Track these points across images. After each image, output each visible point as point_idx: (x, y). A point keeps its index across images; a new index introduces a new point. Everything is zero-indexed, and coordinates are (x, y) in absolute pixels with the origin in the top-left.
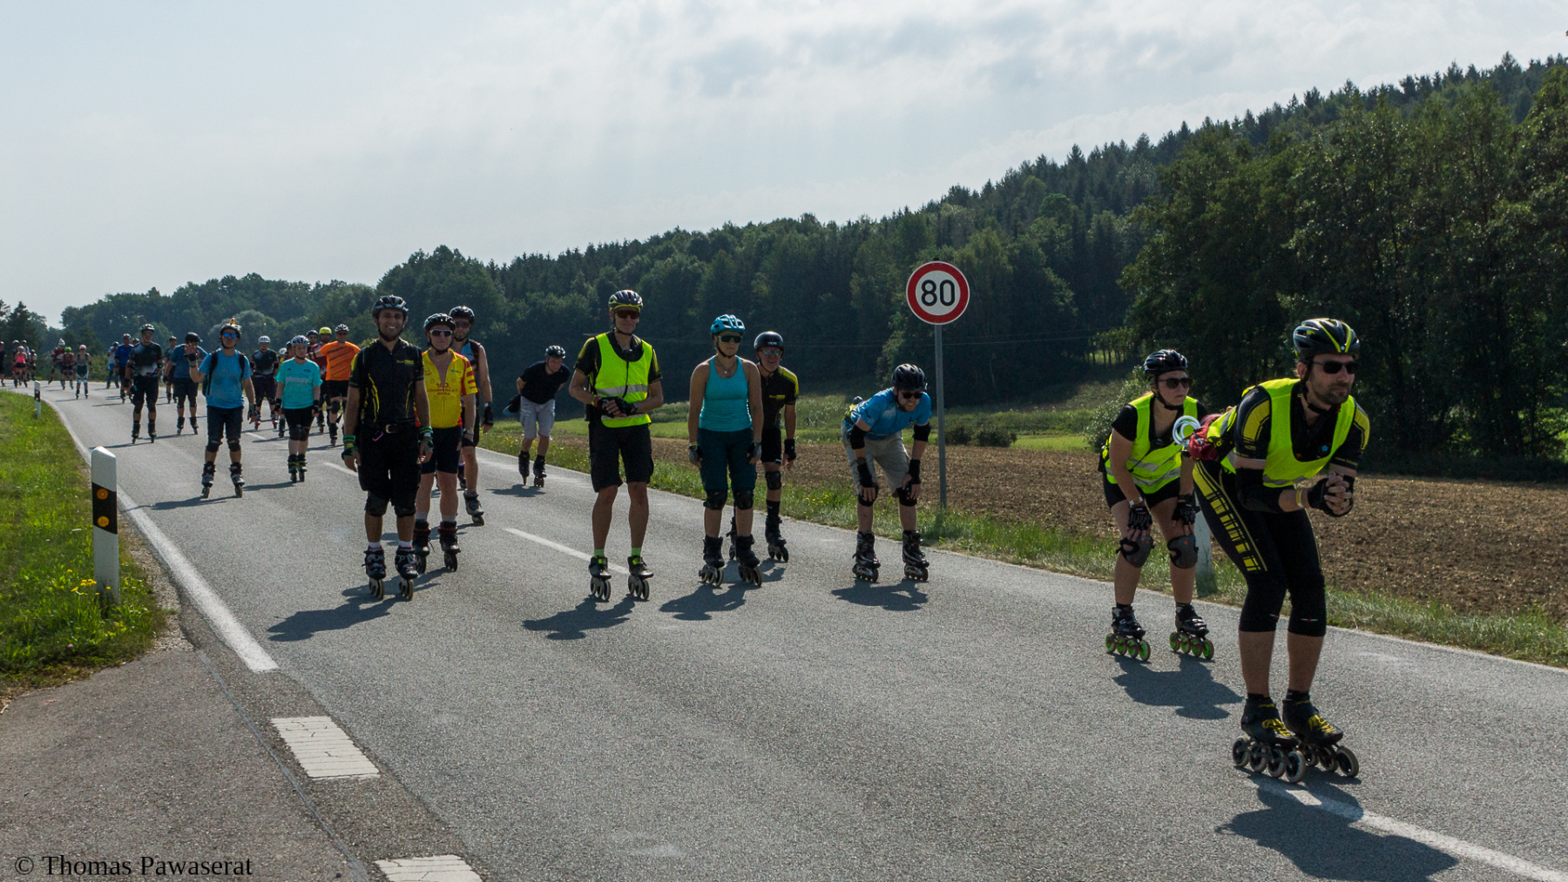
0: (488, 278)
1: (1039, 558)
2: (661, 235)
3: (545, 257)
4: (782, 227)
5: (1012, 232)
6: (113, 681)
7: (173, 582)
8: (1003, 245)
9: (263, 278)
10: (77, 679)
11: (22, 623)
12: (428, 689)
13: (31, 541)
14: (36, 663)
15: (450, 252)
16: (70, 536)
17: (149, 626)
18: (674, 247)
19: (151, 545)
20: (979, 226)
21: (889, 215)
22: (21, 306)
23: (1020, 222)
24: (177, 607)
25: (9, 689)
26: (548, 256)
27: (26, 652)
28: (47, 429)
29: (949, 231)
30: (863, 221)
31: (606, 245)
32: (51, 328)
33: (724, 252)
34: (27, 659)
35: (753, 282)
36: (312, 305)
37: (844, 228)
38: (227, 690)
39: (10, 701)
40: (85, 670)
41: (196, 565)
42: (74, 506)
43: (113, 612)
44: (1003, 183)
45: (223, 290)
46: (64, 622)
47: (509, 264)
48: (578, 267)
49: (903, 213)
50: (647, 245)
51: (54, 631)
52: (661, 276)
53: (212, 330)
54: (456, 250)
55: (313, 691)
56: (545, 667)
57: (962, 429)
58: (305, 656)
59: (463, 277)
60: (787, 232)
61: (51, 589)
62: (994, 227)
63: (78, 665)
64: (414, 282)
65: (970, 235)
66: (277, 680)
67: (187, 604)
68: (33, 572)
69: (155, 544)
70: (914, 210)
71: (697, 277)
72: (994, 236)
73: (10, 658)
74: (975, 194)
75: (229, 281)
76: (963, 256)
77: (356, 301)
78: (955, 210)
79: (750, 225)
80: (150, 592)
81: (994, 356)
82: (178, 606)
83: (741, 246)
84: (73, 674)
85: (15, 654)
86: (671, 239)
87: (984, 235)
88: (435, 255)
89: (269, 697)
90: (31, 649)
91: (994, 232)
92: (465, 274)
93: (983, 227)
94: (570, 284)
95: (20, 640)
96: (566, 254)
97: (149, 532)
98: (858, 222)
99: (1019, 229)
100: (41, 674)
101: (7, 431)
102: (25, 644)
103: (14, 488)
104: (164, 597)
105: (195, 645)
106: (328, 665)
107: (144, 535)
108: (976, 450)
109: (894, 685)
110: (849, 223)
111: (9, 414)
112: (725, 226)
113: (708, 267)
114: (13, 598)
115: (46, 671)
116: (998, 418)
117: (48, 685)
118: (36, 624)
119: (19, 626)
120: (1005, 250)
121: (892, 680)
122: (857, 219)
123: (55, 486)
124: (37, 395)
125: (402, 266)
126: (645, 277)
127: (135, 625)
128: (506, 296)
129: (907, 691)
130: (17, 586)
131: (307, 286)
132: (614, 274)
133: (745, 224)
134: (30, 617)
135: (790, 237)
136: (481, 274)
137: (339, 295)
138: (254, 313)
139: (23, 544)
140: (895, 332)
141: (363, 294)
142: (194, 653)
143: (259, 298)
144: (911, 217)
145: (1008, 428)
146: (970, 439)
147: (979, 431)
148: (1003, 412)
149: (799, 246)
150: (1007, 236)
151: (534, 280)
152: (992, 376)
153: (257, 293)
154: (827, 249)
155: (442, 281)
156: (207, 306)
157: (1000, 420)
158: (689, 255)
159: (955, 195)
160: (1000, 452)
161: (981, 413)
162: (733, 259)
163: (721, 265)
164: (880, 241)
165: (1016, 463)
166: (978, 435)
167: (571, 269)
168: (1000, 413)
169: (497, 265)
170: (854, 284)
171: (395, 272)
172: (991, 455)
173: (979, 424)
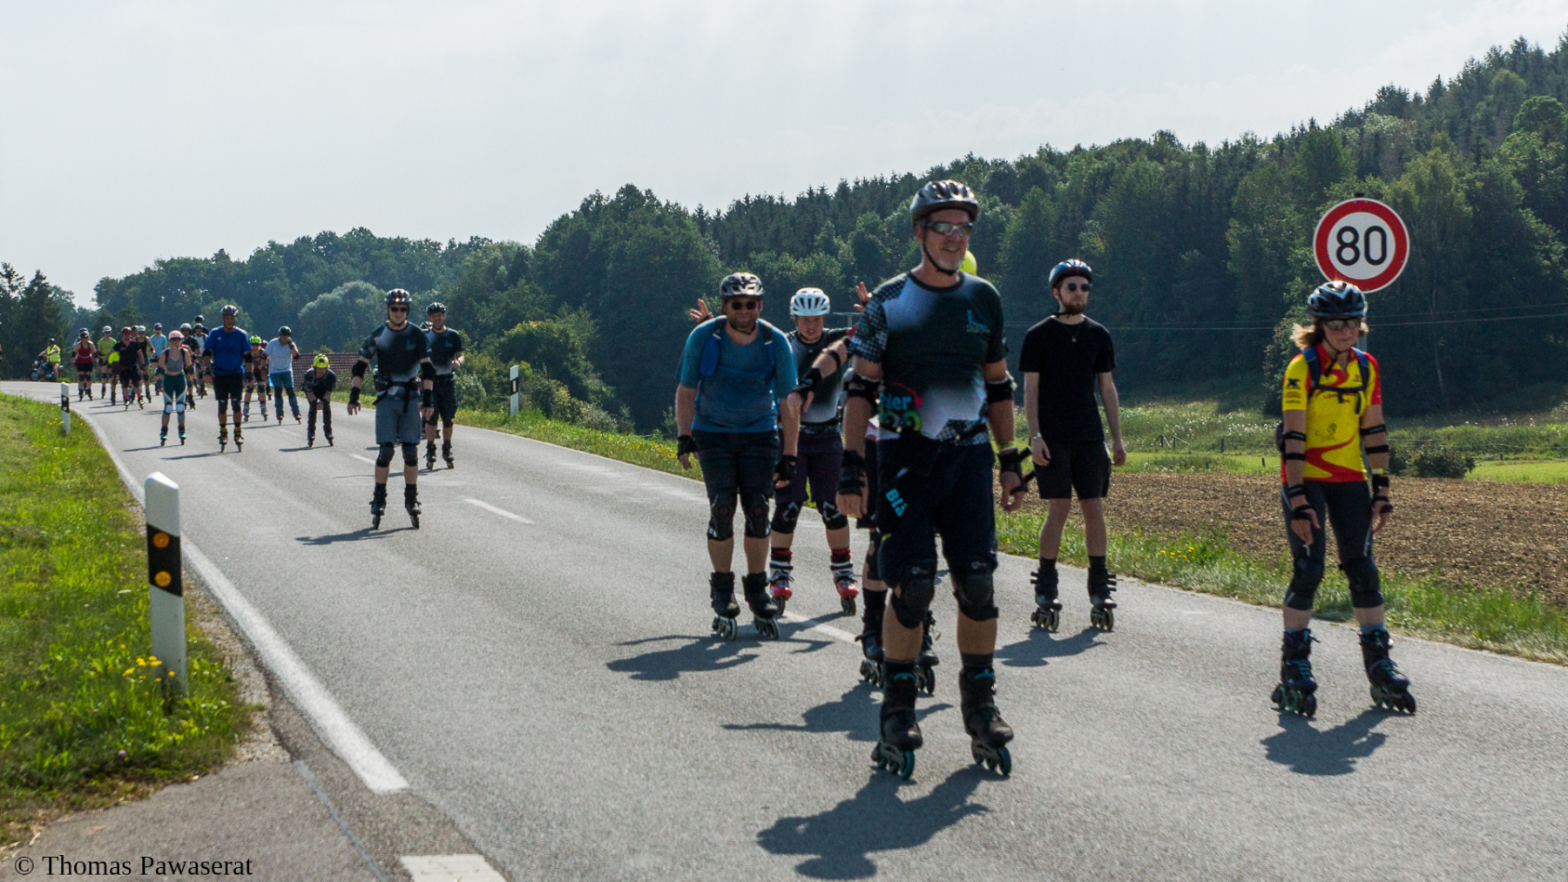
0: (694, 232)
2: (947, 165)
3: (777, 201)
4: (1126, 152)
5: (1472, 155)
7: (260, 667)
8: (1459, 175)
9: (374, 234)
10: (133, 799)
11: (55, 720)
14: (77, 776)
15: (640, 194)
16: (116, 601)
17: (229, 727)
19: (228, 613)
20: (1422, 146)
21: (1286, 132)
22: (39, 277)
23: (1484, 140)
24: (267, 701)
26: (782, 199)
28: (80, 451)
29: (1377, 154)
31: (865, 182)
32: (80, 308)
33: (1039, 190)
35: (1083, 235)
36: (443, 273)
37: (1218, 153)
38: (339, 816)
39: (41, 828)
40: (142, 787)
41: (292, 642)
42: (120, 558)
43: (180, 706)
44: (1460, 81)
45: (318, 253)
46: (114, 720)
47: (724, 212)
48: (825, 215)
49: (1307, 128)
51: (101, 732)
53: (304, 310)
54: (649, 192)
55: (457, 820)
59: (659, 231)
60: (1133, 160)
61: (92, 673)
62: (1445, 148)
63: (133, 780)
64: (589, 237)
65: (1409, 160)
66: (408, 804)
67: (280, 696)
68: (67, 650)
69: (233, 613)
70: (1323, 124)
71: (999, 227)
73: (41, 769)
74: (1417, 99)
75: (326, 238)
76: (1398, 189)
77: (507, 269)
78: (1386, 122)
79: (1078, 149)
80: (229, 680)
81: (1441, 342)
82: (268, 699)
83: (1065, 181)
84: (127, 792)
85: (47, 764)
86: (960, 172)
87: (1430, 161)
88: (618, 200)
89: (397, 828)
90: (68, 757)
91: (1445, 156)
92: (662, 225)
93: (1429, 148)
94: (813, 241)
95: (53, 744)
96: (807, 196)
98: (1238, 143)
99: (1483, 151)
100: (83, 792)
101: (26, 453)
102: (60, 749)
104: (247, 687)
105: (292, 754)
106: (477, 784)
107: (218, 600)
110: (1226, 144)
111: (27, 429)
112: (1041, 152)
113: (1015, 213)
115: (90, 787)
117: (95, 807)
118: (74, 723)
119: (52, 724)
120: (1461, 182)
122: (1238, 138)
124: (65, 404)
125: (571, 216)
127: (209, 725)
128: (721, 258)
130: (47, 670)
131: (437, 245)
132: (878, 224)
134: (65, 713)
135: (1137, 166)
136: (685, 227)
137: (481, 258)
138: (362, 285)
140: (1294, 307)
141: (516, 258)
142: (290, 765)
143: (368, 264)
144: (1319, 134)
145: (1461, 449)
146: (1404, 467)
147: (1418, 455)
148: (1455, 426)
149: (1151, 181)
150: (1464, 161)
151: (762, 233)
152: (1439, 371)
153: (366, 256)
154: (1193, 184)
155: (628, 236)
156: (296, 276)
157: (1449, 438)
158: (988, 196)
159: (1386, 99)
160: (1449, 485)
161: (1421, 429)
162: (1052, 200)
163: (1035, 212)
164: (1273, 171)
165: (1474, 501)
166: (1416, 461)
167: (815, 218)
168: (1451, 429)
169: (707, 213)
170: (1232, 235)
171: (562, 223)
172: (1436, 491)
173: (1418, 444)
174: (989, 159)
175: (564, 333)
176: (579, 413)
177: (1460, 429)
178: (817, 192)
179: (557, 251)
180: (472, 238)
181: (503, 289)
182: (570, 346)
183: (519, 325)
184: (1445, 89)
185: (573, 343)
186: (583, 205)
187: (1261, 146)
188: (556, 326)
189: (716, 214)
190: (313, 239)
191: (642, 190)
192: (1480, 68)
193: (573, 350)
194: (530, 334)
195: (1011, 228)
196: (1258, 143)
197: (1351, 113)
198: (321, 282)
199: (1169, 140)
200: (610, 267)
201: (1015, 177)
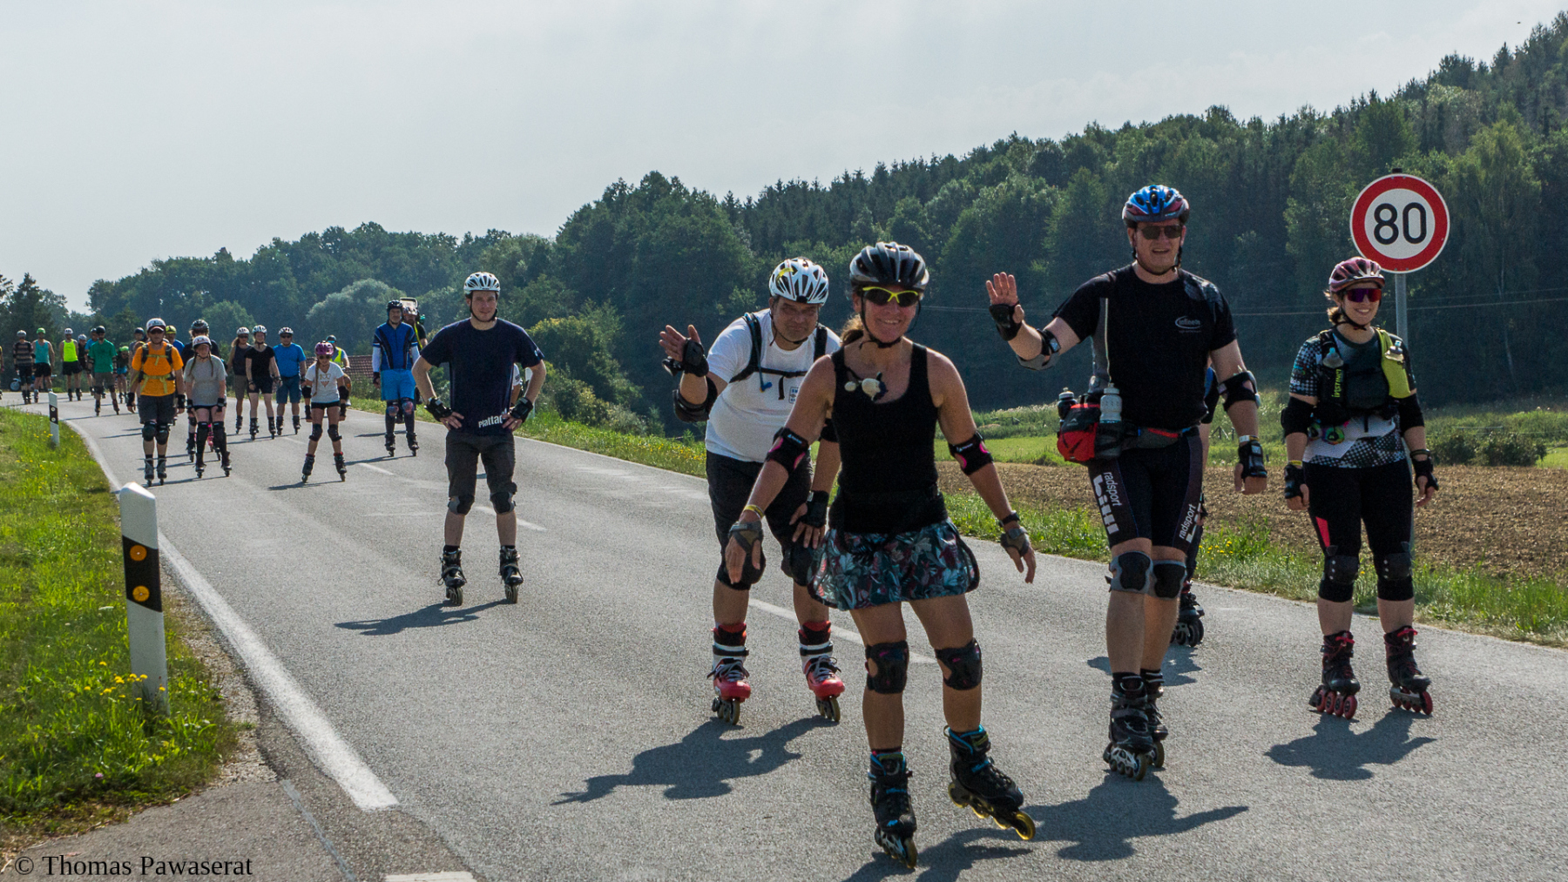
0: (724, 221)
1: (1552, 630)
2: (989, 147)
3: (810, 186)
4: (1177, 129)
5: (1540, 127)
6: (161, 825)
7: (249, 684)
8: (1527, 148)
9: (385, 229)
10: (110, 823)
11: (30, 744)
12: (615, 832)
13: (41, 628)
14: (51, 800)
15: (666, 182)
16: (100, 619)
17: (213, 747)
18: (1010, 165)
19: (218, 630)
20: (1487, 118)
21: (1346, 105)
22: (28, 280)
23: (1552, 111)
24: (254, 720)
25: (13, 838)
26: (816, 184)
27: (35, 786)
28: (69, 464)
29: (1441, 126)
30: (1305, 116)
31: (904, 166)
32: (74, 313)
33: (1087, 171)
34: (37, 795)
36: (459, 269)
37: (1274, 129)
38: (324, 836)
39: (14, 854)
40: (120, 811)
41: (283, 659)
42: (107, 575)
43: (161, 726)
45: (326, 250)
46: (90, 741)
47: (756, 199)
48: (862, 201)
49: (1368, 101)
50: (966, 163)
51: (75, 754)
52: (990, 211)
53: (312, 311)
55: (447, 836)
56: (788, 799)
57: (1461, 439)
58: (438, 786)
59: (686, 220)
60: (1186, 137)
61: (72, 694)
62: (1511, 120)
63: (111, 803)
64: (612, 229)
65: (1474, 133)
66: (396, 821)
67: (268, 714)
68: (46, 671)
69: (224, 630)
70: (1384, 95)
71: (1046, 211)
72: (1511, 133)
73: (14, 794)
74: (1482, 68)
75: (334, 234)
76: (1461, 168)
77: (527, 263)
78: (1450, 94)
79: (1127, 127)
80: (215, 699)
81: (1511, 323)
82: (256, 718)
83: (1114, 160)
84: (104, 816)
85: (20, 788)
86: (1004, 153)
87: (1496, 133)
88: (643, 188)
89: (383, 846)
90: (43, 781)
91: (1512, 128)
92: (689, 215)
93: (1495, 119)
94: (850, 228)
95: (28, 767)
96: (842, 181)
97: (215, 611)
98: (1296, 117)
99: (1551, 122)
100: (58, 817)
101: (12, 467)
102: (34, 773)
103: (21, 551)
104: (235, 705)
105: (278, 773)
106: (470, 799)
107: (208, 616)
108: (1480, 470)
109: (1310, 820)
110: (1283, 119)
111: (14, 442)
112: (1088, 130)
113: (1062, 196)
114: (19, 710)
115: (66, 811)
116: (1519, 421)
117: (69, 832)
118: (50, 746)
119: (26, 748)
120: (1530, 155)
121: (1308, 813)
122: (1295, 113)
123: (80, 547)
124: (54, 414)
125: (593, 206)
126: (965, 213)
127: (193, 745)
128: (753, 248)
129: (1328, 828)
130: (24, 693)
131: (452, 239)
132: (917, 210)
133: (1119, 126)
134: (41, 736)
135: (1190, 144)
136: (713, 215)
137: (499, 253)
138: (374, 283)
139: (34, 630)
141: (536, 251)
142: (276, 785)
143: (379, 262)
144: (1379, 107)
145: (1533, 436)
146: (1473, 455)
147: (1487, 443)
148: (1526, 411)
149: (1204, 159)
150: (1532, 133)
151: (795, 222)
152: (1509, 355)
153: (376, 253)
154: (1248, 161)
155: (654, 226)
156: (302, 274)
157: (1520, 425)
158: (1033, 177)
159: (1450, 69)
160: (1516, 473)
161: (1490, 415)
162: (1102, 181)
163: (1083, 192)
164: (1332, 147)
165: (1543, 490)
166: (1484, 449)
167: (851, 204)
168: (1521, 414)
169: (738, 201)
170: (1289, 215)
171: (584, 214)
172: (1505, 480)
173: (1487, 431)
174: (1034, 139)
175: (588, 330)
176: (605, 415)
177: (1531, 415)
178: (853, 176)
179: (579, 244)
180: (489, 231)
181: (522, 284)
182: (594, 345)
183: (541, 322)
184: (1511, 58)
185: (598, 341)
186: (606, 194)
187: (1320, 120)
188: (580, 323)
189: (746, 202)
190: (321, 235)
191: (668, 177)
192: (1547, 36)
193: (598, 349)
194: (552, 332)
195: (1058, 211)
196: (1317, 118)
197: (1413, 84)
198: (329, 281)
199: (1223, 116)
200: (636, 259)
201: (1061, 158)
